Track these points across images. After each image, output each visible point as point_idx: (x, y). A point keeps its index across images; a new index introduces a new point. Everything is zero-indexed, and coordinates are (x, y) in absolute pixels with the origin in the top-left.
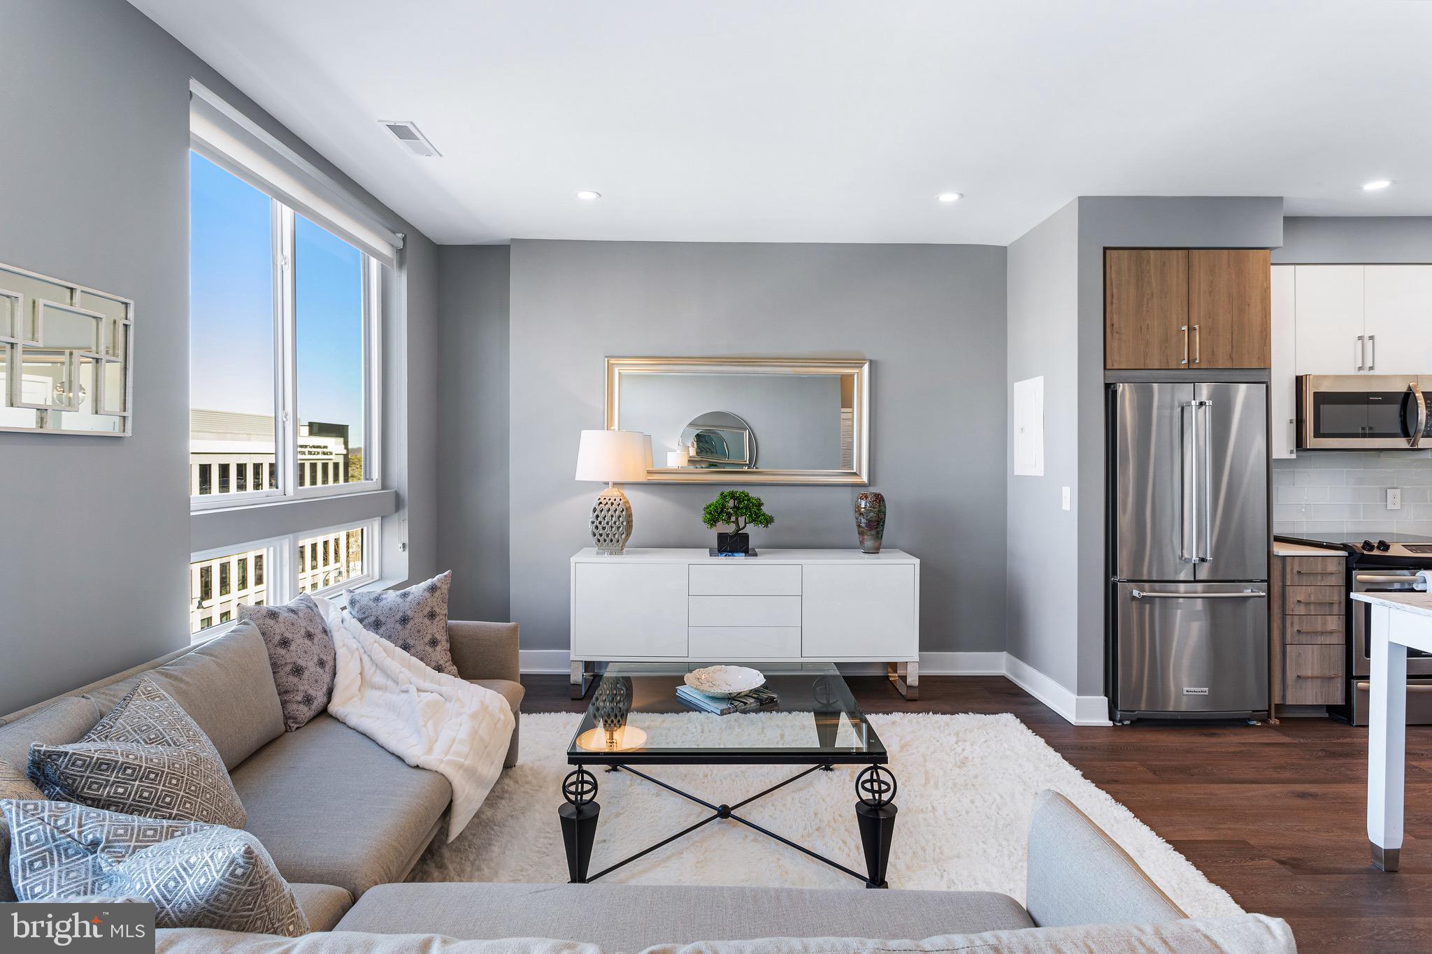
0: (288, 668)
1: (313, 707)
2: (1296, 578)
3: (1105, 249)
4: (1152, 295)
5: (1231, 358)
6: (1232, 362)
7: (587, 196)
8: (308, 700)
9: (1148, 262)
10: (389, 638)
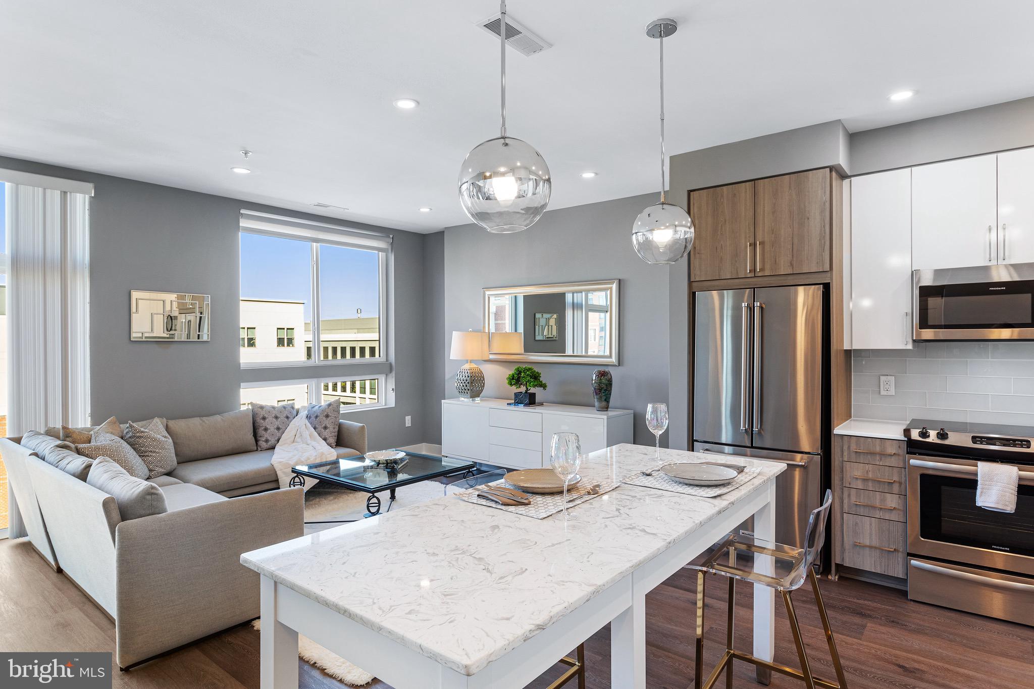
0: (263, 428)
1: (269, 444)
2: (853, 455)
3: (690, 192)
4: (725, 222)
5: (792, 265)
6: (793, 268)
7: (425, 210)
8: (267, 441)
9: (722, 196)
10: (311, 423)
